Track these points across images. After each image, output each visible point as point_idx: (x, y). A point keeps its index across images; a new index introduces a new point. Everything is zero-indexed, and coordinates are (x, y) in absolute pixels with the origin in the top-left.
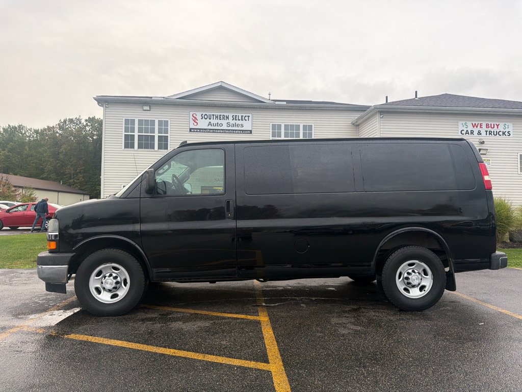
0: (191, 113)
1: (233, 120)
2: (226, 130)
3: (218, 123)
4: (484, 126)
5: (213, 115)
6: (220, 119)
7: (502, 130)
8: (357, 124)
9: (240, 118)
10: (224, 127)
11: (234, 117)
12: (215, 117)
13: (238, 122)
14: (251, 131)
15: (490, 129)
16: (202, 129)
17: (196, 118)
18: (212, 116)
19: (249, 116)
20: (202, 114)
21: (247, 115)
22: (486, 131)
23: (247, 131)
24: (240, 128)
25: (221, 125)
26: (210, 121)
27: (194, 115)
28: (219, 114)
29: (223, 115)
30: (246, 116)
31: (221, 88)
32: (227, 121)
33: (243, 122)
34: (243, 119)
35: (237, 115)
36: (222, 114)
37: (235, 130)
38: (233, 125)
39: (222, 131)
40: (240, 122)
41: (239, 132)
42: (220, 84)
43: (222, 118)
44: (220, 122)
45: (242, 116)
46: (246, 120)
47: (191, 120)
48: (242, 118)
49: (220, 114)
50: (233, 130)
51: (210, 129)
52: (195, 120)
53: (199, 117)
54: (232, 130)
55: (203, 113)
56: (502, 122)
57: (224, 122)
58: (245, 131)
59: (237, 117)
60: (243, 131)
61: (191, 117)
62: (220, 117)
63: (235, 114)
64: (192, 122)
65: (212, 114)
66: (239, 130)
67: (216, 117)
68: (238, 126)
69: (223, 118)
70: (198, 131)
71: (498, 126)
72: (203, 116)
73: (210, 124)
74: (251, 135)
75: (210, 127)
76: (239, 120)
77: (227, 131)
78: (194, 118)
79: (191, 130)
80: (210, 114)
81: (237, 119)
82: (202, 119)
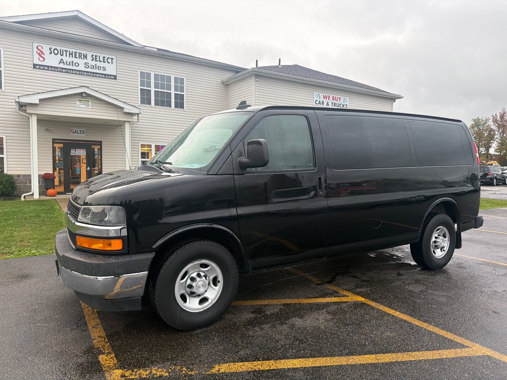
0: (35, 45)
1: (92, 60)
2: (84, 72)
3: (72, 62)
4: (331, 98)
5: (66, 51)
6: (76, 57)
7: (342, 103)
8: (227, 83)
9: (101, 59)
10: (82, 68)
11: (94, 57)
12: (68, 53)
13: (98, 64)
14: (115, 77)
15: (334, 101)
16: (52, 67)
17: (42, 52)
18: (64, 53)
19: (112, 59)
20: (50, 48)
21: (110, 57)
22: (332, 103)
23: (111, 75)
24: (101, 72)
25: (77, 65)
26: (62, 57)
27: (40, 48)
28: (74, 51)
29: (79, 53)
30: (108, 58)
31: (76, 19)
32: (85, 61)
33: (106, 65)
34: (106, 61)
35: (98, 55)
36: (78, 51)
37: (96, 73)
38: (93, 67)
39: (78, 72)
40: (102, 64)
41: (101, 76)
42: (75, 14)
43: (78, 56)
44: (75, 61)
45: (104, 57)
46: (109, 63)
47: (35, 53)
48: (104, 60)
49: (76, 51)
50: (94, 73)
51: (62, 69)
52: (41, 54)
53: (46, 50)
54: (91, 72)
55: (51, 46)
56: (343, 96)
57: (81, 62)
58: (108, 75)
59: (98, 58)
60: (105, 75)
61: (35, 50)
62: (75, 55)
63: (95, 54)
64: (36, 56)
65: (64, 49)
66: (100, 74)
67: (70, 54)
68: (99, 68)
69: (80, 57)
70: (46, 68)
71: (340, 99)
72: (52, 50)
73: (61, 61)
74: (115, 80)
75: (62, 66)
76: (100, 61)
77: (85, 74)
78: (39, 52)
79: (35, 66)
80: (62, 49)
81: (98, 59)
82: (51, 53)
